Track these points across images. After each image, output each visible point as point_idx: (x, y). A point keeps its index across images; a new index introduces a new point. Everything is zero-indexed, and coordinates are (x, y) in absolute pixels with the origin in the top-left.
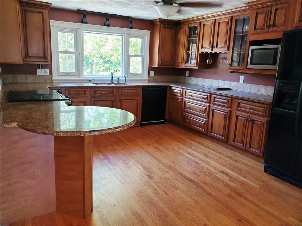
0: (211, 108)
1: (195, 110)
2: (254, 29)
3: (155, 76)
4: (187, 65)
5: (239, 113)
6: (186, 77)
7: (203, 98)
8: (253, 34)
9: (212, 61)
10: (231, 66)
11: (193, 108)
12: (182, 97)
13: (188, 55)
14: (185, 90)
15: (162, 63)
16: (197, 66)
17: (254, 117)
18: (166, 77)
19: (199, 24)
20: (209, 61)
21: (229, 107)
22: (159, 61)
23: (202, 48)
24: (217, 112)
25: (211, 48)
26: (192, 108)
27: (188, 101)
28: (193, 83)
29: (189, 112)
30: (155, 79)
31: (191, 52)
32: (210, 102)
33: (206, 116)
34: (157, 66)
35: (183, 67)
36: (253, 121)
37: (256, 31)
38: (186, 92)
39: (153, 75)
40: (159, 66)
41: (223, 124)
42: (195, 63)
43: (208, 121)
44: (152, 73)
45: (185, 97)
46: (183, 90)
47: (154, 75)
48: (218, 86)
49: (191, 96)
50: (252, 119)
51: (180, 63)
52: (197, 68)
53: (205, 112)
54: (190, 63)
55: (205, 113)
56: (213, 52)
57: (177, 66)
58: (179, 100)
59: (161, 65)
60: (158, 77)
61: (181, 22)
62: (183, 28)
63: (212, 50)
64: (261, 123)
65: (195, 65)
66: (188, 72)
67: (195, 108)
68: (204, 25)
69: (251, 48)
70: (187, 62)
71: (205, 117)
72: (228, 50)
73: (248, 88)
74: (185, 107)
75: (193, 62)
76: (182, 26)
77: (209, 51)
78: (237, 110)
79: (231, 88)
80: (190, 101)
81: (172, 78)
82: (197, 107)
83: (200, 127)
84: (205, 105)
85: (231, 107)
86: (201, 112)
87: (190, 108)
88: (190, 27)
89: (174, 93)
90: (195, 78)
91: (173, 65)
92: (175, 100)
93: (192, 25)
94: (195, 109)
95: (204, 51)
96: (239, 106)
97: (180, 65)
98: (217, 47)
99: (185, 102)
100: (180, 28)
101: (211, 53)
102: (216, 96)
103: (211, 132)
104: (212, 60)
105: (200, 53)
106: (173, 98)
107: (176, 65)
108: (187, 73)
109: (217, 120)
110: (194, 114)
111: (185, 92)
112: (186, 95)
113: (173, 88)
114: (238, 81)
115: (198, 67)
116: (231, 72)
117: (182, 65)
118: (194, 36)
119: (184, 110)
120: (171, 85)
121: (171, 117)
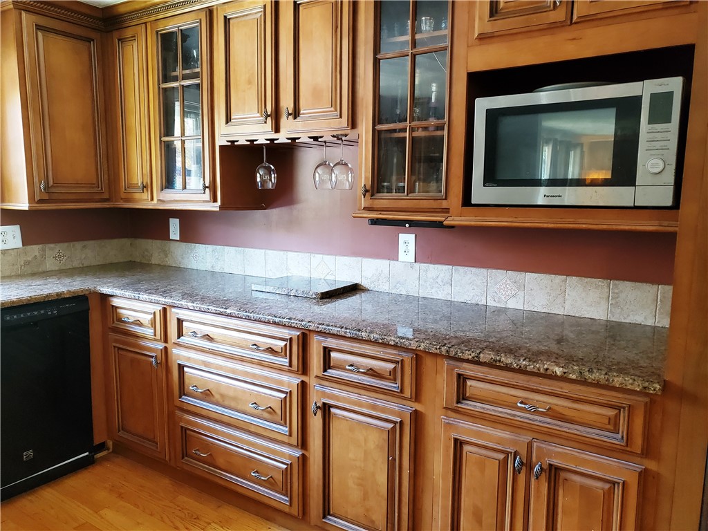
0: (315, 399)
1: (233, 404)
2: (491, 15)
3: (29, 248)
4: (168, 195)
5: (466, 429)
6: (172, 244)
7: (271, 350)
8: (484, 38)
9: (278, 178)
10: (372, 195)
11: (222, 396)
12: (166, 341)
13: (168, 152)
14: (173, 310)
15: (54, 190)
16: (215, 200)
17: (559, 455)
18: (84, 247)
19: (203, 16)
20: (265, 178)
21: (407, 393)
22: (36, 180)
23: (228, 120)
24: (345, 418)
25: (269, 119)
26: (217, 396)
27: (196, 361)
28: (201, 267)
29: (204, 413)
30: (27, 263)
31: (183, 142)
32: (304, 369)
33: (290, 435)
34: (25, 206)
35: (154, 205)
36: (554, 473)
37: (500, 25)
38: (180, 322)
39: (18, 243)
40: (41, 201)
41: (382, 478)
42: (205, 187)
43: (304, 460)
44: (9, 237)
45: (179, 345)
46: (165, 310)
47: (21, 246)
48: (307, 275)
49: (208, 338)
50: (550, 465)
51: (135, 186)
52: (215, 207)
53: (284, 417)
54: (184, 187)
55: (284, 420)
56: (282, 138)
57: (128, 200)
58: (152, 357)
59: (46, 197)
60: (44, 251)
61: (121, 15)
62: (134, 37)
63: (277, 130)
64: (599, 484)
65: (207, 196)
66: (174, 225)
67: (231, 393)
68: (227, 21)
69: (483, 105)
70: (169, 183)
71: (286, 439)
72: (353, 124)
73: (439, 280)
74: (182, 391)
75: (195, 182)
76: (128, 33)
77: (261, 133)
78: (453, 414)
79: (365, 283)
80: (206, 364)
81: (113, 249)
82: (244, 391)
83: (271, 484)
84: (280, 382)
85: (417, 397)
86: (266, 415)
87: (207, 395)
88: (162, 35)
89: (122, 326)
90: (210, 248)
91: (106, 196)
92: (133, 355)
93: (171, 26)
94: (234, 399)
95: (242, 135)
96: (462, 396)
97: (137, 196)
98: (296, 114)
99: (181, 367)
100: (121, 40)
101: (272, 140)
102: (331, 342)
103: (326, 512)
104: (277, 171)
105: (221, 141)
106: (119, 348)
107: (123, 196)
108: (172, 229)
109: (351, 455)
110: (232, 421)
111: (175, 322)
112: (180, 334)
113: (116, 302)
114: (392, 254)
115: (219, 203)
116: (374, 222)
117: (146, 195)
118: (187, 72)
119: (177, 404)
120: (105, 290)
121: (121, 434)
